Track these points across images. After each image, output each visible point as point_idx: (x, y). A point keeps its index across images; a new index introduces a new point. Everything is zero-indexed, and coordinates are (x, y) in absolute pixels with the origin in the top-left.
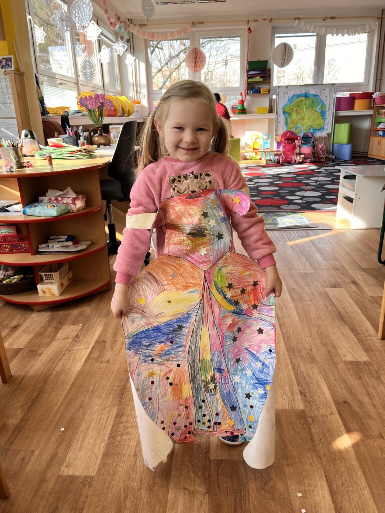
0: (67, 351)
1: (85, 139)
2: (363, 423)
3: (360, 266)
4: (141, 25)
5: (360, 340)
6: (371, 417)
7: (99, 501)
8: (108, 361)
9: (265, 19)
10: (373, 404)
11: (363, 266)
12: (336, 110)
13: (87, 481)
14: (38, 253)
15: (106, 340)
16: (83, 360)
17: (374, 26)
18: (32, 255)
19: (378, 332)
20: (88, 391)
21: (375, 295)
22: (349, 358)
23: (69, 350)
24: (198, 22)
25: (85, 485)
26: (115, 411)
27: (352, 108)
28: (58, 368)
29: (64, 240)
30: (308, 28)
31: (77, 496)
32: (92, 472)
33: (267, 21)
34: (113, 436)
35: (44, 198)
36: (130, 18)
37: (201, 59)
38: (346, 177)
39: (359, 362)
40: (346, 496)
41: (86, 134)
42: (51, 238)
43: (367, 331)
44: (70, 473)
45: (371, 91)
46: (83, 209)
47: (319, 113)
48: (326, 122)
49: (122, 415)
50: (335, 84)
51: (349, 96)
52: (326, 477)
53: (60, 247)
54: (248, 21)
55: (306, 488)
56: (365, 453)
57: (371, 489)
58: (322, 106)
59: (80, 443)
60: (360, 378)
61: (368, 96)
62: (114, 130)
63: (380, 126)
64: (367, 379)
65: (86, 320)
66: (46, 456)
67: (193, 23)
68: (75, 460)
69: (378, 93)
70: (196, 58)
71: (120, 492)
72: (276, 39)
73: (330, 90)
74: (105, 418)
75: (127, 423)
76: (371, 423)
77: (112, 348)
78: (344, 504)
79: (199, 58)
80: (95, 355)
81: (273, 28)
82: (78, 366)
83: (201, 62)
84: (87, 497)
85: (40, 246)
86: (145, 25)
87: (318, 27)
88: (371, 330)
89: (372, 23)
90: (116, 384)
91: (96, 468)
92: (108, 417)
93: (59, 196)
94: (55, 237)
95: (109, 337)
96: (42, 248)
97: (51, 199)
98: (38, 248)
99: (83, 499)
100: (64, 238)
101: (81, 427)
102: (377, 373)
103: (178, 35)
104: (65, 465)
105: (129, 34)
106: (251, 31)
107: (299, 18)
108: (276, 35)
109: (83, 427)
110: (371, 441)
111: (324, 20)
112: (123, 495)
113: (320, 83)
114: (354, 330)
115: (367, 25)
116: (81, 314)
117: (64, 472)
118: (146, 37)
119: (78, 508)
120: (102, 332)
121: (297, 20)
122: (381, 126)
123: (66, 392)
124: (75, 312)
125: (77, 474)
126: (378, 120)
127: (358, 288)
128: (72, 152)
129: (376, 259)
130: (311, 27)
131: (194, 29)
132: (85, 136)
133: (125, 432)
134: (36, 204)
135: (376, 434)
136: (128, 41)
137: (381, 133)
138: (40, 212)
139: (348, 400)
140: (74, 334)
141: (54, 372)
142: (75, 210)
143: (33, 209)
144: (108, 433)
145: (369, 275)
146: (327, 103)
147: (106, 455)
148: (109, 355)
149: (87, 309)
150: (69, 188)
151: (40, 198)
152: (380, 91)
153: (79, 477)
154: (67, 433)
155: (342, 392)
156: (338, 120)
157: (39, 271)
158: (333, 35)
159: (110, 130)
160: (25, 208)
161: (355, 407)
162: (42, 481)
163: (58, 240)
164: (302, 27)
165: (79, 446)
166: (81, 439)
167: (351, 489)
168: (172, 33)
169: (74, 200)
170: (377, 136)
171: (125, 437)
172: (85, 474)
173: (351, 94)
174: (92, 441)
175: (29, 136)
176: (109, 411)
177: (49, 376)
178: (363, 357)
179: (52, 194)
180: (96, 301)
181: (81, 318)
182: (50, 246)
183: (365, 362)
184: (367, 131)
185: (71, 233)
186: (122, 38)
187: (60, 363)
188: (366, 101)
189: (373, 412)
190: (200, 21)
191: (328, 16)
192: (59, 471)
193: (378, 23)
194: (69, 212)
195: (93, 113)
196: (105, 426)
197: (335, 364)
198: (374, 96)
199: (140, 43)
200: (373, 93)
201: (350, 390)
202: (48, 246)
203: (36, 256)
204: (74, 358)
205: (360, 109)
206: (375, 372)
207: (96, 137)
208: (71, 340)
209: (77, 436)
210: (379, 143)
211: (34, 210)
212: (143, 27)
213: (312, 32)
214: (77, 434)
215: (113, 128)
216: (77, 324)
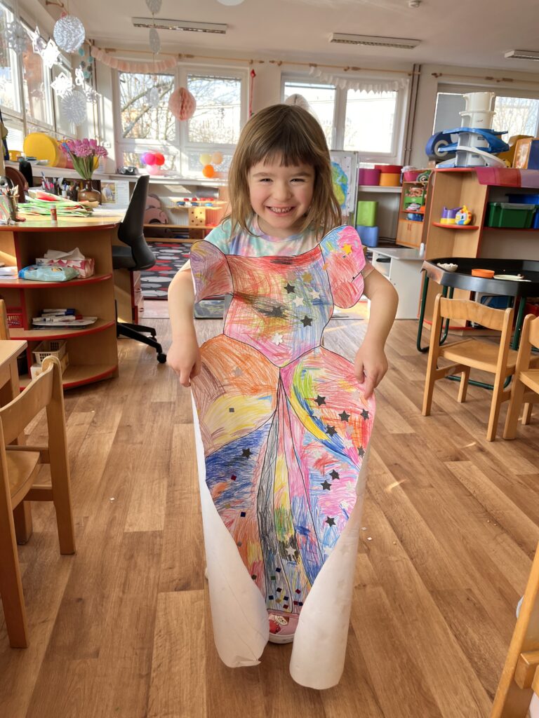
0: (87, 436)
1: (68, 194)
2: (413, 478)
3: (399, 355)
4: (108, 50)
5: (405, 417)
6: (420, 473)
7: (175, 547)
8: (141, 443)
9: (273, 62)
10: (422, 465)
11: (402, 355)
12: (359, 185)
13: (155, 534)
14: (33, 327)
15: (131, 424)
16: (111, 442)
17: (404, 84)
18: (25, 330)
19: (421, 409)
20: (128, 468)
21: (416, 380)
22: (396, 431)
23: (90, 435)
24: (186, 55)
25: (156, 537)
26: (165, 482)
27: (377, 182)
28: (83, 450)
29: (64, 314)
30: (326, 79)
31: (150, 546)
32: (160, 526)
33: (276, 64)
34: (170, 500)
35: (43, 260)
36: (92, 38)
37: (190, 104)
38: (379, 260)
39: (405, 434)
40: (405, 527)
41: (69, 188)
42: (45, 311)
43: (411, 410)
44: (136, 529)
45: (399, 163)
46: (92, 276)
47: (339, 187)
48: (348, 198)
49: (174, 485)
50: (358, 152)
51: (373, 168)
52: (386, 516)
53: (60, 321)
54: (252, 62)
55: (369, 524)
56: (419, 498)
57: (426, 521)
58: (343, 177)
59: (137, 508)
60: (408, 446)
61: (396, 170)
62: (107, 186)
63: (409, 207)
64: (414, 446)
65: (98, 407)
66: (103, 520)
67: (180, 55)
68: (137, 520)
69: (407, 167)
70: (183, 102)
71: (194, 538)
72: (286, 88)
73: (352, 159)
74: (157, 488)
75: (182, 490)
76: (421, 477)
77: (141, 432)
78: (404, 532)
79: (188, 102)
80: (123, 437)
81: (283, 74)
82: (107, 448)
83: (190, 107)
84: (161, 545)
85: (34, 320)
86: (113, 50)
87: (337, 79)
88: (415, 409)
89: (402, 80)
90: (158, 461)
91: (163, 524)
92: (159, 487)
93: (64, 258)
94: (51, 310)
95: (133, 420)
96: (37, 321)
97: (52, 261)
98: (32, 320)
99: (157, 547)
100: (63, 311)
101: (133, 496)
102: (423, 442)
103: (160, 69)
104: (127, 524)
105: (91, 61)
106: (255, 75)
107: (315, 66)
108: (286, 84)
109: (135, 496)
110: (423, 490)
111: (345, 70)
112: (198, 541)
113: (339, 149)
114: (398, 409)
115: (396, 82)
116: (89, 401)
117: (128, 529)
118: (115, 67)
119: (155, 553)
120: (122, 418)
121: (313, 68)
122: (411, 208)
123: (102, 470)
124: (81, 400)
125: (144, 530)
126: (407, 200)
127: (399, 374)
128: (69, 208)
129: (416, 347)
130: (329, 79)
131: (180, 63)
132: (68, 190)
133: (183, 497)
134: (35, 266)
135: (427, 485)
136: (90, 69)
137: (411, 216)
138: (43, 276)
139: (398, 463)
140: (89, 420)
141: (80, 455)
142: (84, 275)
143: (33, 271)
144: (165, 499)
145: (409, 363)
146: (348, 174)
147: (169, 514)
148: (139, 438)
149: (96, 397)
150: (77, 249)
151: (38, 260)
152: (409, 165)
153: (145, 533)
154: (119, 502)
155: (393, 458)
156: (362, 196)
157: (33, 350)
158: (356, 90)
159: (102, 186)
160: (23, 271)
161: (406, 467)
162: (107, 538)
163: (56, 314)
164: (318, 77)
165: (136, 510)
166: (137, 506)
167: (409, 522)
168: (151, 66)
169: (84, 264)
170: (405, 219)
171: (184, 501)
172: (152, 529)
173: (376, 166)
174: (150, 506)
175: (6, 184)
176: (159, 483)
177: (75, 458)
178: (409, 430)
179: (52, 255)
180: (104, 388)
181: (90, 406)
182: (48, 319)
183: (411, 434)
184: (395, 212)
185: (71, 307)
186: (83, 64)
187: (84, 446)
188: (393, 176)
189: (422, 470)
190: (190, 54)
191: (350, 66)
192: (124, 530)
193: (408, 80)
194: (76, 278)
195: (81, 162)
196: (159, 495)
197: (384, 437)
198: (403, 170)
199: (105, 74)
200: (401, 167)
201: (400, 456)
202: (45, 320)
203: (31, 331)
204: (99, 442)
205: (386, 184)
206: (421, 442)
207: (84, 192)
208: (88, 426)
209: (131, 504)
210: (409, 228)
211: (35, 274)
212: (110, 53)
213: (331, 84)
214: (130, 501)
215: (105, 183)
216: (87, 412)
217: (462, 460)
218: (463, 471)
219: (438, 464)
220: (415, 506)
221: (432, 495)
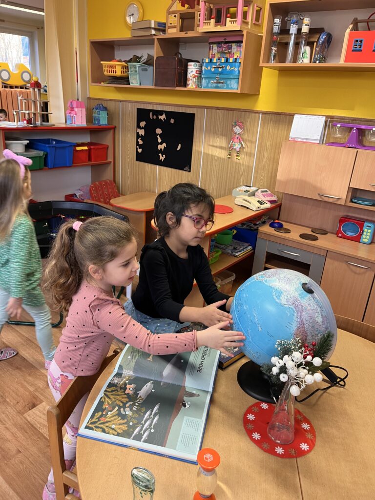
217: (37, 405)
218: (40, 417)
219: (19, 420)
220: (10, 484)
221: (22, 463)
